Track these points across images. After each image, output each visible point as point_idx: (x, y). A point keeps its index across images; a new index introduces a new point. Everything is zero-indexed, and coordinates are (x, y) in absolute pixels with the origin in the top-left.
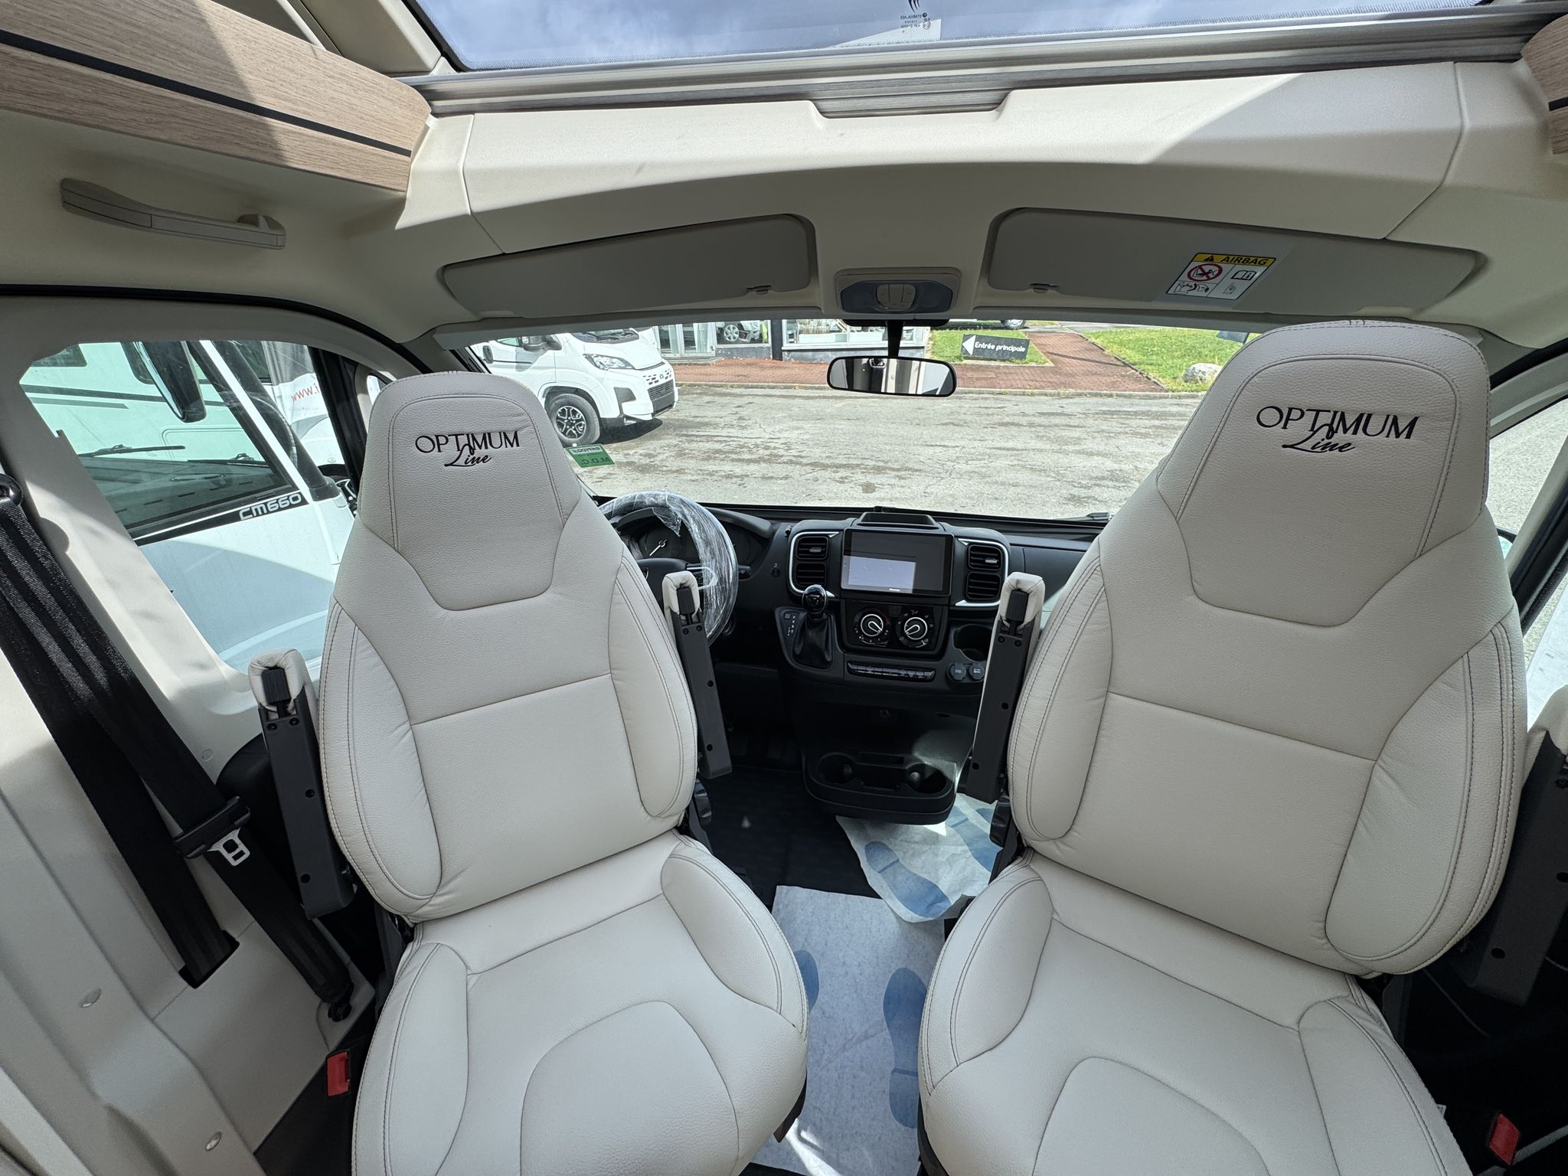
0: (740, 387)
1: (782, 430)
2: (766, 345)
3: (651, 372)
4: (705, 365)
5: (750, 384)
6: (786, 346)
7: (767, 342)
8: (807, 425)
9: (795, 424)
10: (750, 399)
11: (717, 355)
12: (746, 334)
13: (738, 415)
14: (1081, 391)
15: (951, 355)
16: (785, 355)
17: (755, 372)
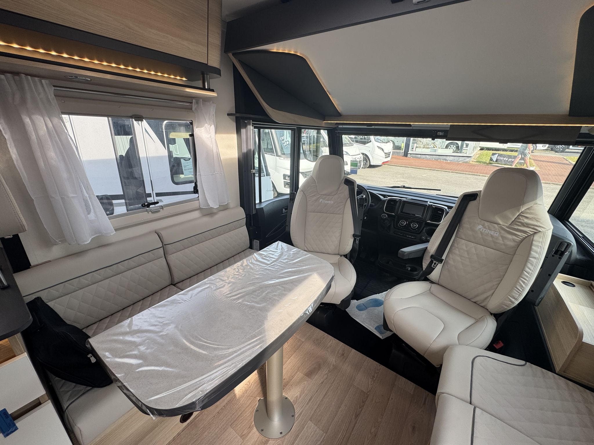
2: (402, 151)
3: (355, 157)
6: (410, 152)
7: (402, 150)
14: (549, 182)
15: (484, 161)
16: (409, 155)
17: (394, 160)
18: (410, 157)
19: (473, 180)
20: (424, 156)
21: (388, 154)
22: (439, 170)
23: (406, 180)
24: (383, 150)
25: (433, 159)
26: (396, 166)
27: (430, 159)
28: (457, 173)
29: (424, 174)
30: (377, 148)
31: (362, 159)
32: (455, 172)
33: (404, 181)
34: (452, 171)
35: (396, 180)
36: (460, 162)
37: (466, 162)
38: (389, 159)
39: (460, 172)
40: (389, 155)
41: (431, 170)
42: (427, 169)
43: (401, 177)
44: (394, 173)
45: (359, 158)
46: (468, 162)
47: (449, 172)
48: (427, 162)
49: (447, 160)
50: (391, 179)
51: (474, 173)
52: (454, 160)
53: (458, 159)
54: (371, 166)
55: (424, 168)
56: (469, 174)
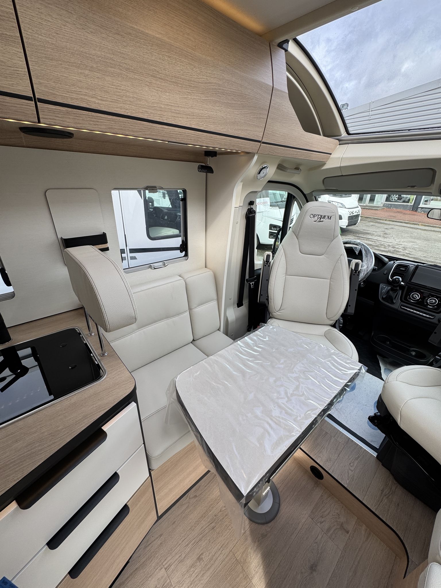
0: (390, 221)
1: (404, 241)
4: (376, 210)
5: (395, 220)
8: (419, 242)
9: (413, 240)
10: (393, 227)
11: (384, 206)
12: (402, 198)
13: (385, 232)
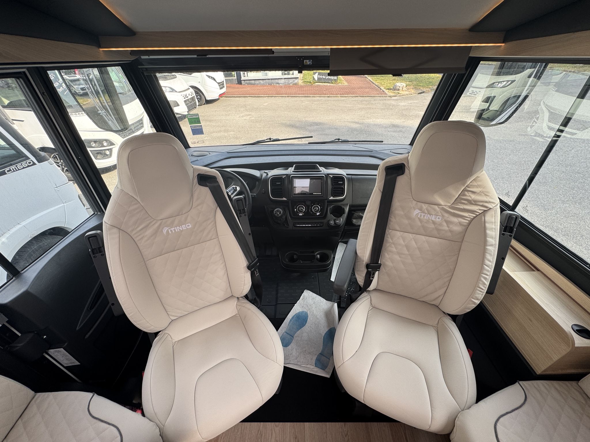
3: (184, 93)
6: (243, 78)
14: (357, 95)
15: (309, 81)
16: (243, 82)
17: (231, 90)
18: (245, 84)
19: (307, 102)
20: (257, 82)
21: (221, 83)
22: (276, 96)
23: (250, 113)
24: (214, 80)
25: (267, 84)
26: (234, 97)
27: (264, 84)
28: (292, 97)
29: (265, 103)
30: (207, 78)
31: (194, 95)
32: (290, 97)
33: (249, 115)
34: (288, 95)
35: (241, 115)
36: (291, 85)
37: (296, 84)
38: (224, 90)
39: (294, 95)
40: (223, 84)
41: (269, 97)
42: (265, 97)
43: (244, 110)
44: (236, 106)
45: (191, 94)
46: (297, 83)
47: (285, 97)
48: (262, 88)
49: (280, 84)
50: (236, 115)
51: (305, 95)
52: (285, 82)
53: (288, 81)
54: (208, 102)
55: (262, 96)
56: (302, 97)
